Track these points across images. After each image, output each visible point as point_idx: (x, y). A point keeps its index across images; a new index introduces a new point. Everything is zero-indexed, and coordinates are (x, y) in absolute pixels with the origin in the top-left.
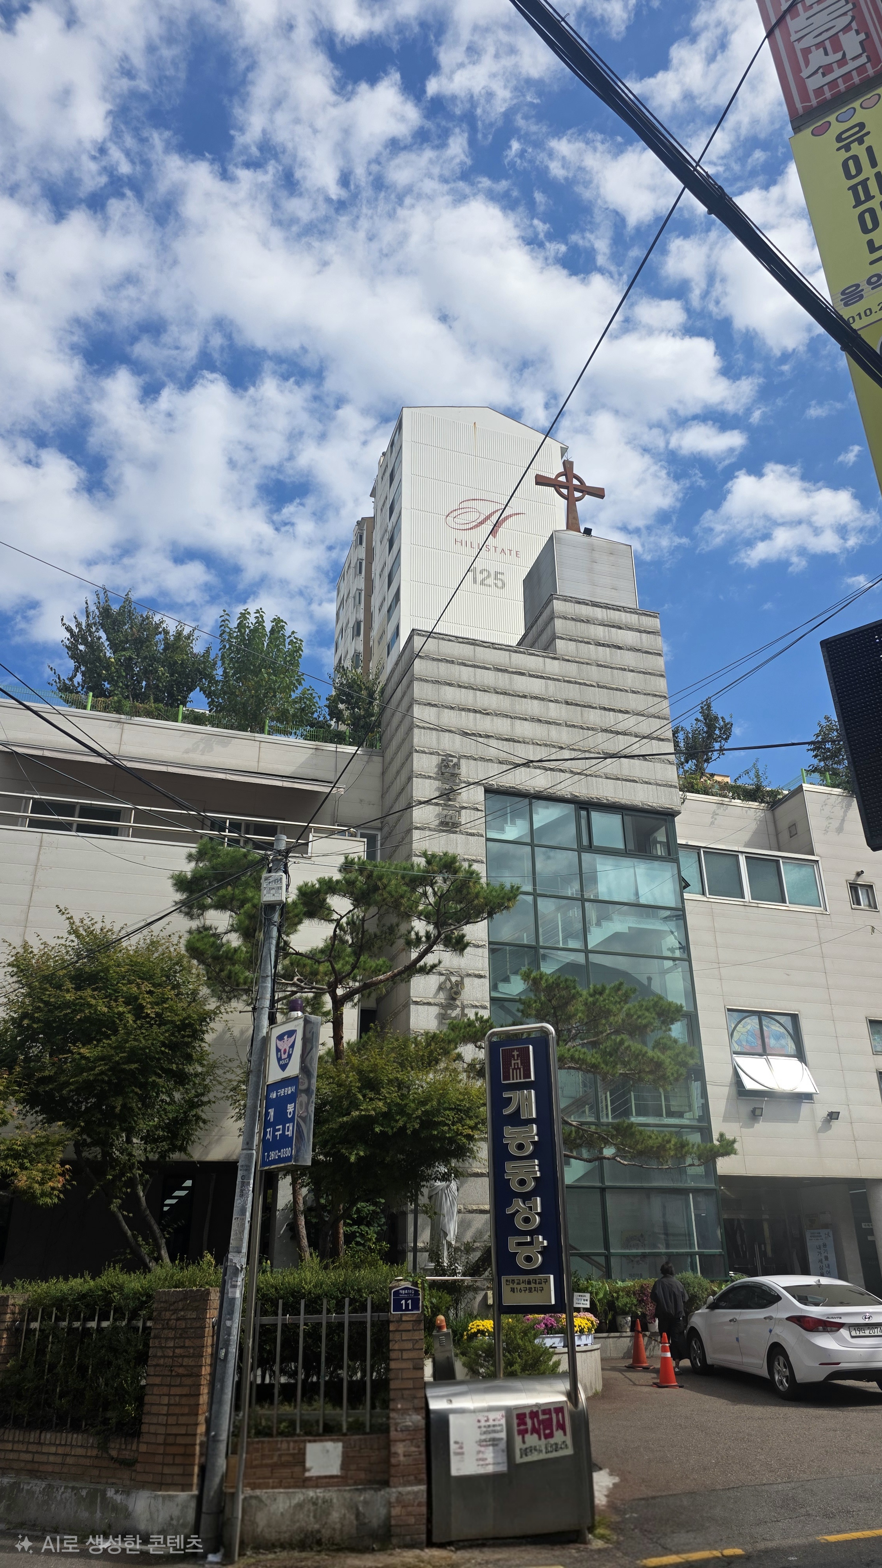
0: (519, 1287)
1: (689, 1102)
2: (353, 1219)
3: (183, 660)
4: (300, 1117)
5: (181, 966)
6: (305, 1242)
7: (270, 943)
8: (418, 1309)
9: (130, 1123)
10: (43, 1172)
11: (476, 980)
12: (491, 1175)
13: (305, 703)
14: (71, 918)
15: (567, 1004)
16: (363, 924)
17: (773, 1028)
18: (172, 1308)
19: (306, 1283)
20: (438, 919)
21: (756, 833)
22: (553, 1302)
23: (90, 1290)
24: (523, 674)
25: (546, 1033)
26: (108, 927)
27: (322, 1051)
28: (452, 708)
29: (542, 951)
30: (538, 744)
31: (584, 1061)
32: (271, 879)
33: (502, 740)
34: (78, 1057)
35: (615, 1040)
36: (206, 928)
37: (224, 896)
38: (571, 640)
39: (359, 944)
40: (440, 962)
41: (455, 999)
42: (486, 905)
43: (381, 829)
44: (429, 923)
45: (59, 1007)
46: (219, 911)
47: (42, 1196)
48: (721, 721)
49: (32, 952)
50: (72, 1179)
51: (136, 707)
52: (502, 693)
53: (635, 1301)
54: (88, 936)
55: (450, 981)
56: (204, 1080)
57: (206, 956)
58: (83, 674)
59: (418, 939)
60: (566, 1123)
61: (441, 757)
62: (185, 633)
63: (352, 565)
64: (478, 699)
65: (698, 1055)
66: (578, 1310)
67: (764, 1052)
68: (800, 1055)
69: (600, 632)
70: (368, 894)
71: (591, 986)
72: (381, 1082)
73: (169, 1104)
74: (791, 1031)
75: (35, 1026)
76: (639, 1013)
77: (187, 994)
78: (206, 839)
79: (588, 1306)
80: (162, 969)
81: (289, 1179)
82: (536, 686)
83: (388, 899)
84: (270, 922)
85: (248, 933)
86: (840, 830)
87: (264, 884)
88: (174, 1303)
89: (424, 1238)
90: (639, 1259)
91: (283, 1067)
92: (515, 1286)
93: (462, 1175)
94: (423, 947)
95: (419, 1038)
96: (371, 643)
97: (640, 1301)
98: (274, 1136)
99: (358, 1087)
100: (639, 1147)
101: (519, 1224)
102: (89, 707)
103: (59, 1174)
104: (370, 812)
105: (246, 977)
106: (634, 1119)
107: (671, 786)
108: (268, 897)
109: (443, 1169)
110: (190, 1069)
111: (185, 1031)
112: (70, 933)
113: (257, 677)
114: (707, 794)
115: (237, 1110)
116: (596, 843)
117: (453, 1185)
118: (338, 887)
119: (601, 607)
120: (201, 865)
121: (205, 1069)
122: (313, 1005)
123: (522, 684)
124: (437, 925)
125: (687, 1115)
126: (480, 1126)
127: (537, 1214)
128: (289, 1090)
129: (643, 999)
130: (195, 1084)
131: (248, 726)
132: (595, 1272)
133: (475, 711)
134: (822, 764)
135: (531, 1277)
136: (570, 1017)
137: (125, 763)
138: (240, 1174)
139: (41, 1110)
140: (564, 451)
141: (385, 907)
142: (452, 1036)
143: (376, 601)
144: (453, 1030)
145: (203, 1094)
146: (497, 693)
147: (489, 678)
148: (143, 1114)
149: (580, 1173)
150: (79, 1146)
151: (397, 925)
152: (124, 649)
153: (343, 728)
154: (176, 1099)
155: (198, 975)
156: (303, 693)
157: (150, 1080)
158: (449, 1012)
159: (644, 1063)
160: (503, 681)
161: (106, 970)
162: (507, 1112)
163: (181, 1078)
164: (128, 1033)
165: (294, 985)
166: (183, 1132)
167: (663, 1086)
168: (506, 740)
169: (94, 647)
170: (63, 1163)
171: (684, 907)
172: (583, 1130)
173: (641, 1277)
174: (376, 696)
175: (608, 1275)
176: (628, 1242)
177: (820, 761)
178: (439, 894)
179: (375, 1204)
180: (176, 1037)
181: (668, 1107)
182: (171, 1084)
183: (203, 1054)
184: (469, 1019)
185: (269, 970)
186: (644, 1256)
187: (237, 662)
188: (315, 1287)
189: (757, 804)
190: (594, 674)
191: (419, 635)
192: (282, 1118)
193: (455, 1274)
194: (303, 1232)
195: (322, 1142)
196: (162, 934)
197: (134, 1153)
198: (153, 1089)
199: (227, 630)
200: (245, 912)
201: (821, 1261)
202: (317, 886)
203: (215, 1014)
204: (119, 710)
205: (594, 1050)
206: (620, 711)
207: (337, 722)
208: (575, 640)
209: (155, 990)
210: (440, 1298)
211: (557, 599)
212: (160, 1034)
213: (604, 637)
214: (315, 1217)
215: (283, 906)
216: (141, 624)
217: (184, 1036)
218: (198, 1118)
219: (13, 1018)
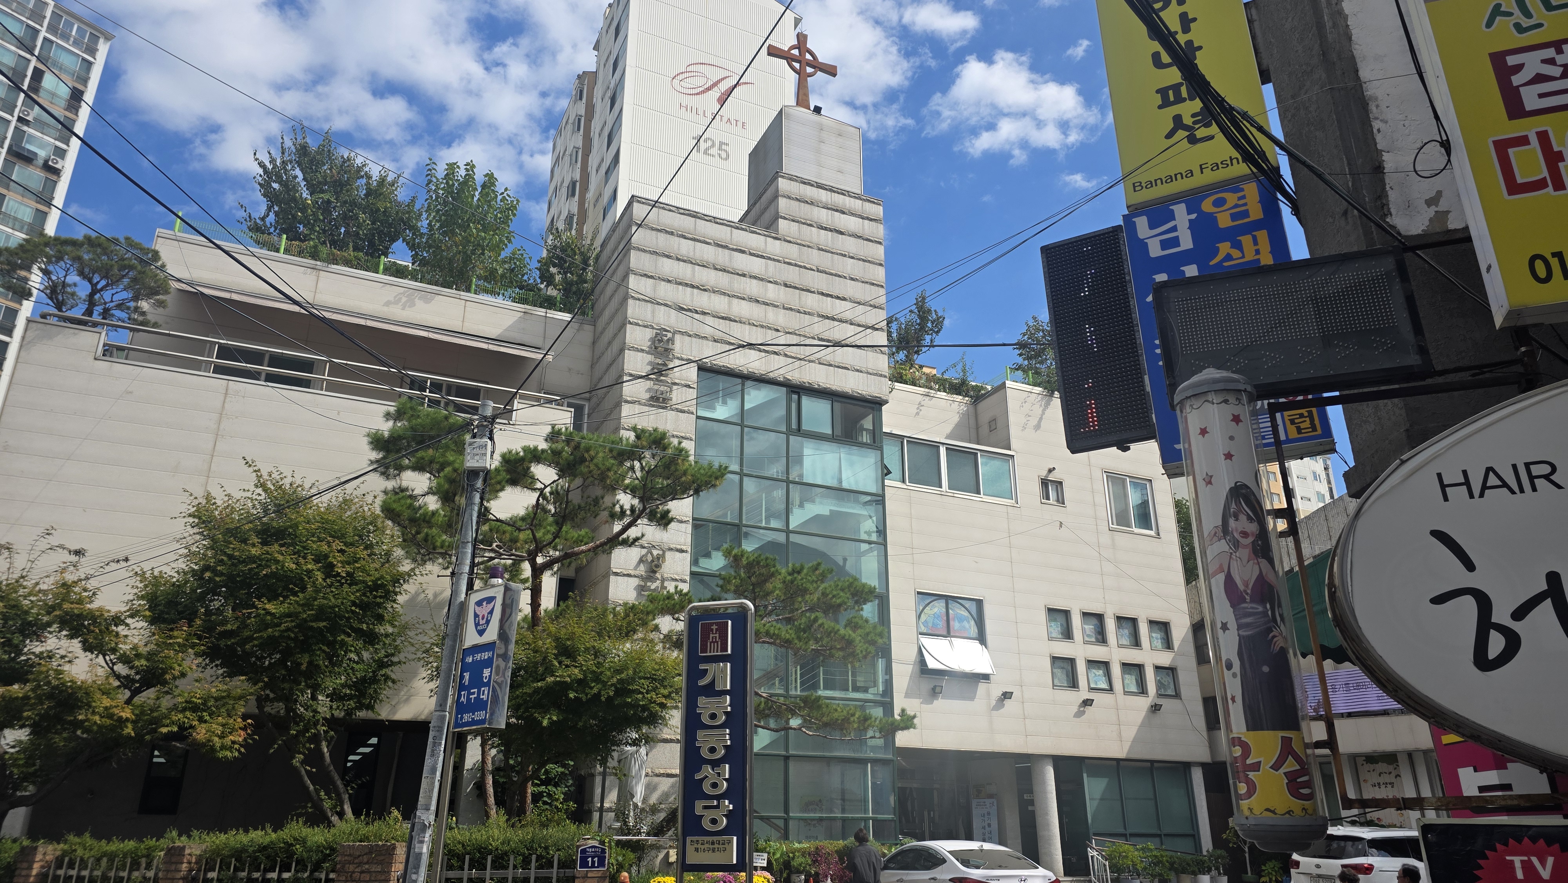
0: (703, 847)
1: (875, 678)
2: (540, 780)
3: (386, 208)
4: (495, 682)
5: (375, 526)
6: (491, 800)
7: (472, 510)
8: (604, 866)
9: (316, 680)
10: (223, 725)
11: (678, 554)
12: (683, 742)
13: (515, 263)
14: (259, 471)
15: (765, 581)
16: (567, 495)
17: (957, 611)
18: (356, 861)
19: (493, 840)
20: (644, 493)
21: (958, 426)
22: (735, 862)
23: (272, 842)
24: (743, 252)
25: (744, 609)
26: (299, 482)
27: (520, 616)
28: (669, 281)
29: (744, 529)
30: (754, 325)
31: (778, 636)
32: (476, 445)
33: (719, 318)
34: (263, 612)
35: (809, 617)
36: (403, 490)
37: (423, 458)
38: (793, 221)
39: (562, 514)
40: (643, 535)
41: (655, 572)
42: (694, 483)
43: (589, 400)
44: (634, 497)
45: (244, 562)
46: (417, 473)
47: (221, 749)
48: (934, 314)
49: (215, 503)
50: (254, 733)
51: (333, 254)
52: (721, 270)
53: (810, 862)
54: (276, 491)
55: (652, 554)
56: (394, 640)
57: (402, 517)
58: (277, 214)
59: (623, 512)
60: (757, 694)
61: (655, 331)
62: (389, 179)
63: (571, 121)
64: (696, 274)
65: (886, 634)
66: (756, 868)
67: (948, 633)
68: (982, 638)
69: (823, 216)
70: (574, 465)
71: (790, 565)
72: (578, 650)
73: (357, 663)
74: (975, 616)
75: (218, 579)
76: (835, 593)
77: (380, 554)
78: (404, 399)
79: (765, 865)
80: (355, 528)
81: (479, 740)
82: (756, 265)
83: (594, 472)
84: (473, 489)
85: (447, 498)
86: (1038, 427)
87: (468, 450)
88: (359, 856)
89: (611, 800)
90: (815, 822)
91: (481, 633)
92: (699, 846)
93: (653, 740)
94: (627, 520)
95: (618, 609)
96: (586, 205)
97: (815, 861)
98: (469, 699)
99: (554, 654)
100: (825, 719)
101: (707, 788)
102: (282, 250)
103: (240, 728)
104: (578, 383)
105: (444, 541)
106: (821, 693)
107: (881, 375)
108: (471, 463)
109: (635, 735)
110: (381, 629)
111: (377, 592)
112: (256, 486)
113: (465, 232)
114: (915, 385)
115: (429, 672)
116: (805, 427)
117: (643, 750)
118: (543, 456)
119: (826, 189)
120: (399, 425)
121: (396, 630)
122: (511, 572)
123: (742, 262)
124: (642, 500)
125: (871, 690)
126: (673, 695)
127: (725, 780)
128: (486, 655)
129: (839, 580)
130: (385, 644)
131: (453, 283)
132: (774, 834)
133: (693, 286)
134: (1026, 362)
135: (715, 838)
136: (768, 594)
137: (324, 313)
138: (431, 734)
139: (221, 665)
140: (797, 21)
141: (591, 479)
142: (651, 607)
143: (593, 161)
144: (651, 602)
145: (393, 655)
146: (716, 269)
147: (708, 253)
148: (330, 672)
149: (766, 742)
150: (261, 701)
151: (603, 498)
152: (322, 192)
153: (552, 292)
154: (365, 659)
155: (392, 536)
156: (514, 254)
157: (339, 638)
158: (649, 584)
159: (835, 641)
160: (722, 257)
161: (296, 526)
162: (702, 683)
163: (371, 638)
164: (317, 591)
165: (493, 550)
166: (371, 691)
167: (852, 663)
168: (723, 318)
169: (289, 186)
170: (245, 717)
171: (884, 494)
172: (772, 701)
173: (817, 839)
174: (591, 262)
175: (786, 837)
176: (807, 806)
177: (1024, 359)
178: (646, 469)
179: (564, 766)
180: (368, 597)
181: (854, 682)
182: (360, 644)
183: (395, 615)
184: (668, 592)
185: (470, 535)
186: (821, 819)
187: (443, 215)
188: (503, 843)
189: (961, 397)
190: (815, 258)
191: (639, 202)
192: (477, 682)
193: (640, 833)
194: (490, 790)
195: (515, 708)
196: (355, 493)
197: (319, 710)
198: (341, 648)
199: (434, 180)
200: (445, 476)
201: (984, 828)
202: (522, 454)
203: (409, 576)
204: (314, 256)
205: (789, 627)
206: (838, 298)
207: (547, 286)
208: (798, 222)
209: (347, 549)
210: (624, 855)
211: (782, 177)
212: (350, 593)
213: (827, 221)
214: (503, 777)
215: (487, 473)
216: (341, 166)
217: (375, 597)
218: (387, 678)
219: (193, 570)
